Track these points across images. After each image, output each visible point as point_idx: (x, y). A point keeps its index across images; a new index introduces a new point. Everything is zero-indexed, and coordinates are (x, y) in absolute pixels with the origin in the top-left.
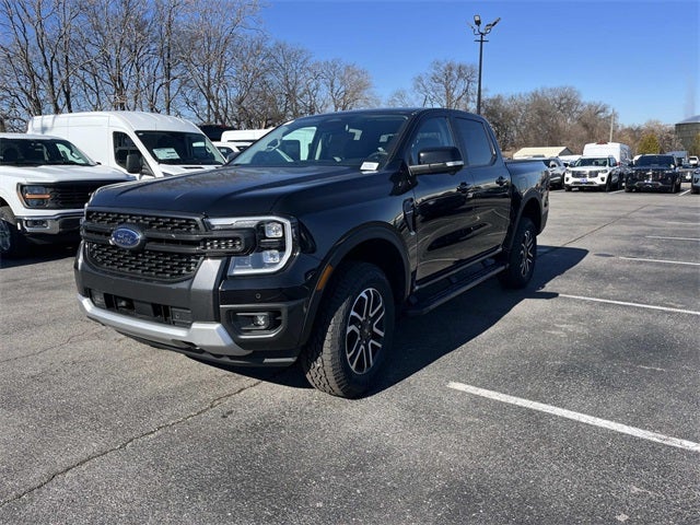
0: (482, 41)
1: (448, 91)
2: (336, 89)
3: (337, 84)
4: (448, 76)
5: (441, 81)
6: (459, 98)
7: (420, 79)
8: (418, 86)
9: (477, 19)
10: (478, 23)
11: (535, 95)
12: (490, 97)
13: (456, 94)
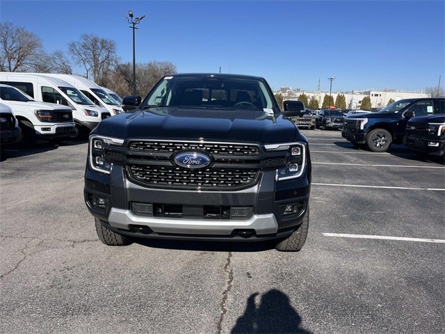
0: (134, 28)
1: (94, 56)
2: (8, 45)
3: (9, 41)
4: (94, 45)
5: (89, 48)
6: (103, 62)
7: (73, 45)
8: (73, 50)
9: (131, 13)
10: (131, 16)
11: (150, 65)
12: (123, 63)
13: (100, 59)
